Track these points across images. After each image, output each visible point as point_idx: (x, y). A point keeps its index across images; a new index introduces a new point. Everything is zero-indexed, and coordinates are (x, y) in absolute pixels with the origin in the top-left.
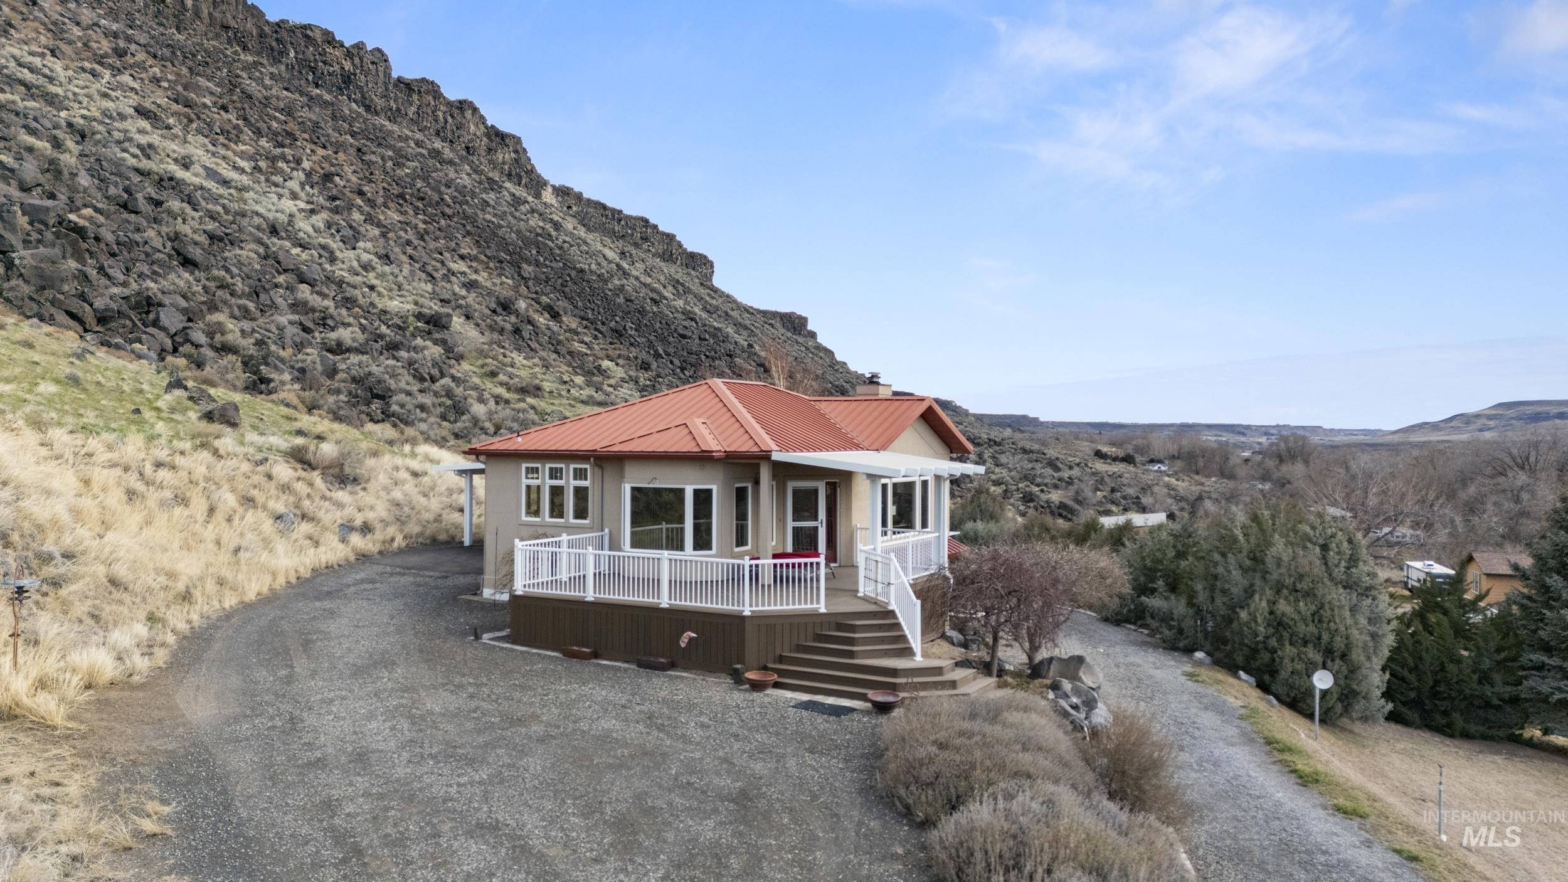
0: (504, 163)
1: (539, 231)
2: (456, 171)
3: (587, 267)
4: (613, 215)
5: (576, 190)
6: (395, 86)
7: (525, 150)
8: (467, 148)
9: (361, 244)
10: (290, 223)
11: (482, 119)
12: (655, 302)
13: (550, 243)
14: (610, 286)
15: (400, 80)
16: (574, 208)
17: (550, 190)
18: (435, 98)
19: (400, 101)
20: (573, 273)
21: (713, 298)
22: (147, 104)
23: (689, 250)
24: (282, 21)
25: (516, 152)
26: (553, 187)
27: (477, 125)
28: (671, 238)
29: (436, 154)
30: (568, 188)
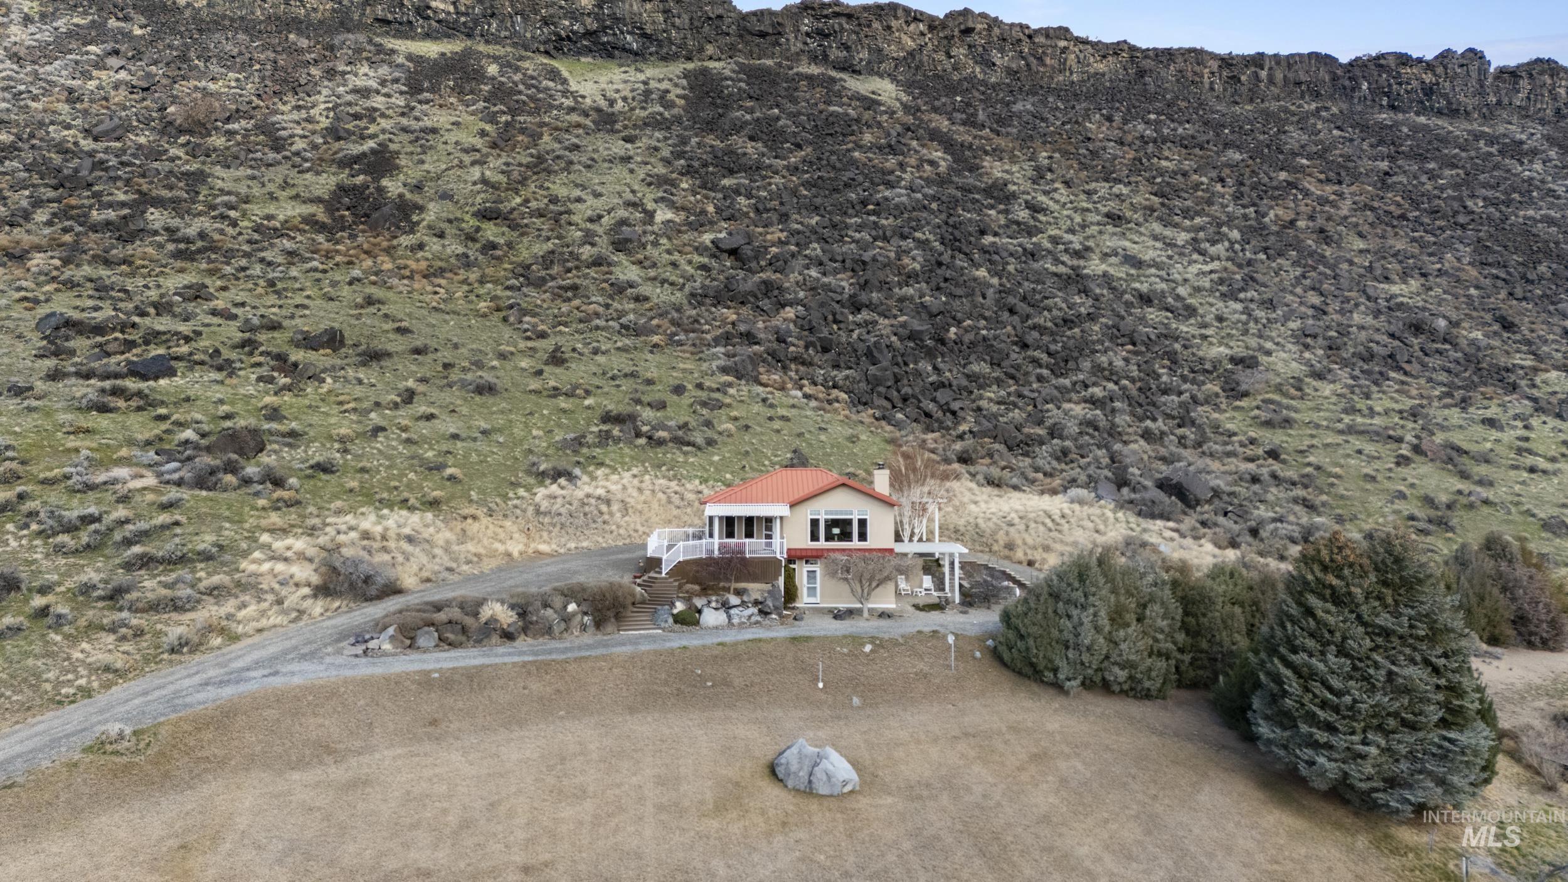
2: (1531, 162)
6: (1496, 78)
10: (1173, 290)
15: (1502, 71)
19: (1503, 92)
22: (1123, 207)
24: (1356, 59)
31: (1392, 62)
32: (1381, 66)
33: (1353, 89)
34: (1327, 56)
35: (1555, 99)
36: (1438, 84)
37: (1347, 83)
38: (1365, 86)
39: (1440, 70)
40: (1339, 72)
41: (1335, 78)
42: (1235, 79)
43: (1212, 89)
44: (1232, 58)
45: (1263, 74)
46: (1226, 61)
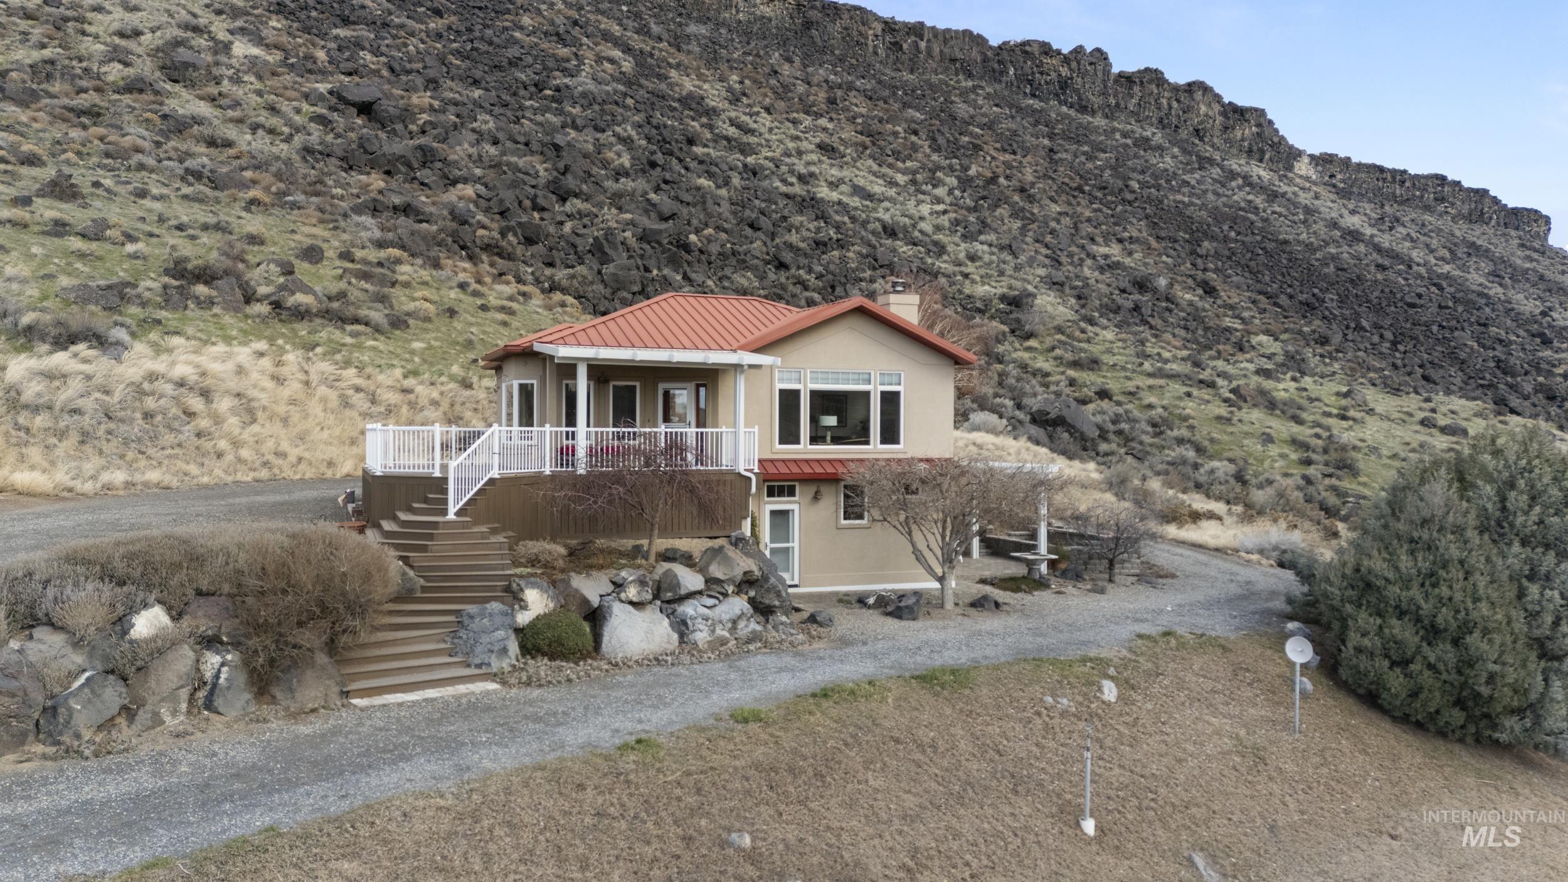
0: (1243, 140)
1: (1243, 204)
2: (1161, 156)
3: (1290, 237)
4: (1394, 178)
5: (1342, 155)
6: (1116, 81)
7: (1271, 122)
8: (1197, 131)
9: (982, 238)
10: (914, 226)
11: (1218, 98)
12: (1381, 268)
13: (1252, 217)
14: (1318, 255)
15: (1121, 75)
16: (1339, 176)
17: (1306, 160)
18: (1158, 86)
19: (1120, 95)
20: (1270, 246)
21: (1532, 260)
22: (834, 141)
23: (1510, 206)
24: (1004, 43)
25: (1259, 125)
26: (1312, 157)
27: (1209, 105)
28: (1482, 193)
29: (1144, 143)
30: (1331, 155)
31: (1036, 50)
32: (1026, 52)
33: (1001, 73)
34: (979, 36)
35: (1159, 109)
36: (1072, 79)
37: (996, 66)
38: (1012, 72)
39: (1074, 65)
40: (989, 54)
41: (985, 60)
42: (896, 46)
43: (876, 53)
44: (895, 23)
45: (923, 45)
46: (890, 26)
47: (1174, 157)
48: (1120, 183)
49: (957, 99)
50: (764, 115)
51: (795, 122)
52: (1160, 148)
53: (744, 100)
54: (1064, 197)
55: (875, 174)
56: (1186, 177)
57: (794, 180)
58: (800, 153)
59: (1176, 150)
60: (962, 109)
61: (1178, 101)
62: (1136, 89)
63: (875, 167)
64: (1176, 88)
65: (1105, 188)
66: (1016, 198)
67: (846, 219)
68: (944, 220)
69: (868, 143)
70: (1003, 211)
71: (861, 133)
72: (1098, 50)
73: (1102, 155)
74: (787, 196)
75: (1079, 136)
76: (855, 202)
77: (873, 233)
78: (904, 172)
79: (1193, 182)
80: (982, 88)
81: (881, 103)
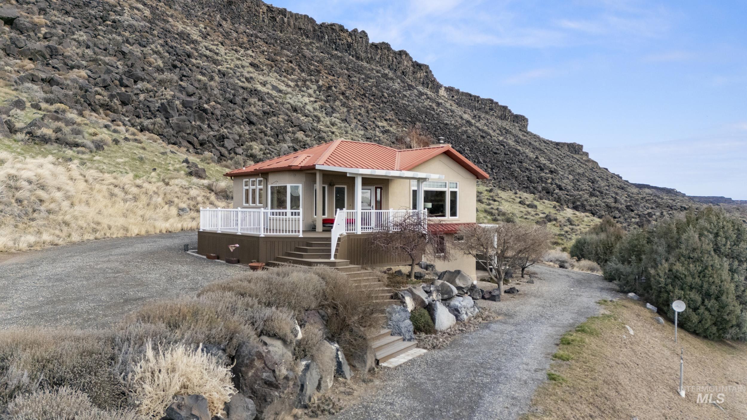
0: (420, 78)
1: (428, 107)
2: (393, 82)
3: (449, 122)
4: (475, 99)
5: (456, 88)
6: (371, 47)
7: (431, 71)
8: (403, 72)
9: (334, 115)
10: (304, 107)
11: (411, 59)
12: (483, 137)
13: (433, 112)
14: (460, 130)
15: (373, 44)
16: (455, 97)
17: (443, 89)
18: (388, 51)
19: (373, 53)
20: (442, 126)
21: (525, 136)
22: (256, 62)
23: (515, 113)
24: (323, 23)
25: (426, 72)
26: (445, 88)
27: (408, 61)
28: (505, 108)
29: (385, 76)
30: (452, 88)
31: (337, 28)
32: (333, 29)
33: (322, 37)
34: (312, 19)
36: (353, 43)
37: (319, 34)
38: (326, 37)
39: (354, 37)
40: (316, 27)
41: (314, 30)
42: (273, 19)
43: (264, 21)
44: (273, 8)
45: (286, 20)
46: (270, 9)
47: (399, 83)
48: (380, 94)
49: (304, 48)
50: (220, 46)
51: (236, 51)
52: (392, 79)
53: (209, 37)
54: (358, 99)
55: (279, 80)
56: (404, 93)
57: (244, 80)
58: (243, 67)
59: (399, 80)
60: (307, 53)
61: (396, 58)
62: (379, 51)
63: (279, 77)
64: (395, 53)
65: (374, 95)
66: (341, 97)
67: (273, 102)
68: (317, 105)
69: (274, 65)
70: (338, 103)
71: (269, 60)
72: (363, 32)
73: (371, 80)
74: (243, 88)
75: (359, 70)
76: (274, 93)
77: (288, 109)
78: (292, 80)
79: (408, 95)
80: (314, 43)
81: (272, 46)
